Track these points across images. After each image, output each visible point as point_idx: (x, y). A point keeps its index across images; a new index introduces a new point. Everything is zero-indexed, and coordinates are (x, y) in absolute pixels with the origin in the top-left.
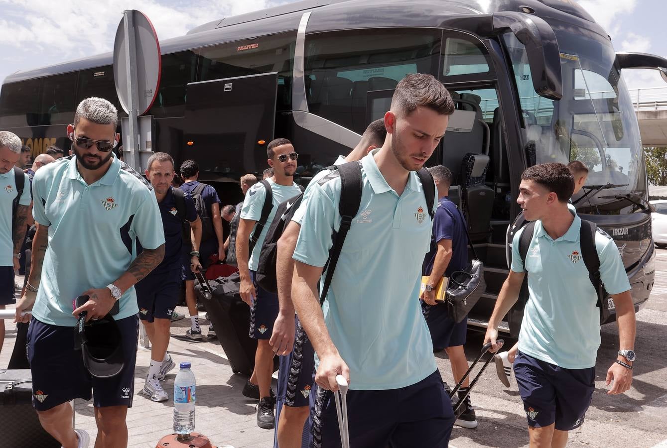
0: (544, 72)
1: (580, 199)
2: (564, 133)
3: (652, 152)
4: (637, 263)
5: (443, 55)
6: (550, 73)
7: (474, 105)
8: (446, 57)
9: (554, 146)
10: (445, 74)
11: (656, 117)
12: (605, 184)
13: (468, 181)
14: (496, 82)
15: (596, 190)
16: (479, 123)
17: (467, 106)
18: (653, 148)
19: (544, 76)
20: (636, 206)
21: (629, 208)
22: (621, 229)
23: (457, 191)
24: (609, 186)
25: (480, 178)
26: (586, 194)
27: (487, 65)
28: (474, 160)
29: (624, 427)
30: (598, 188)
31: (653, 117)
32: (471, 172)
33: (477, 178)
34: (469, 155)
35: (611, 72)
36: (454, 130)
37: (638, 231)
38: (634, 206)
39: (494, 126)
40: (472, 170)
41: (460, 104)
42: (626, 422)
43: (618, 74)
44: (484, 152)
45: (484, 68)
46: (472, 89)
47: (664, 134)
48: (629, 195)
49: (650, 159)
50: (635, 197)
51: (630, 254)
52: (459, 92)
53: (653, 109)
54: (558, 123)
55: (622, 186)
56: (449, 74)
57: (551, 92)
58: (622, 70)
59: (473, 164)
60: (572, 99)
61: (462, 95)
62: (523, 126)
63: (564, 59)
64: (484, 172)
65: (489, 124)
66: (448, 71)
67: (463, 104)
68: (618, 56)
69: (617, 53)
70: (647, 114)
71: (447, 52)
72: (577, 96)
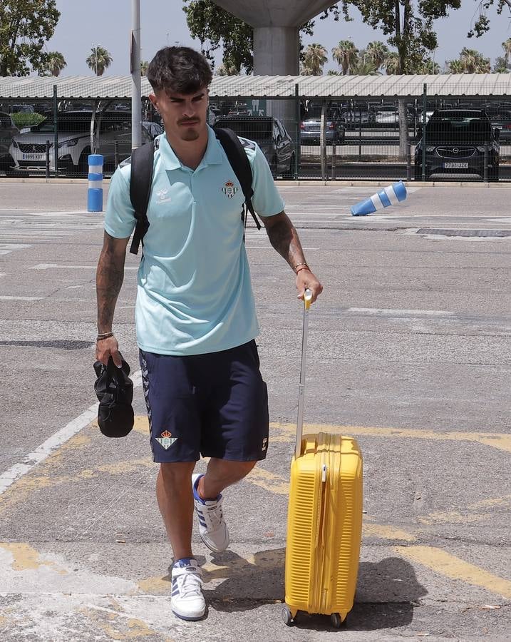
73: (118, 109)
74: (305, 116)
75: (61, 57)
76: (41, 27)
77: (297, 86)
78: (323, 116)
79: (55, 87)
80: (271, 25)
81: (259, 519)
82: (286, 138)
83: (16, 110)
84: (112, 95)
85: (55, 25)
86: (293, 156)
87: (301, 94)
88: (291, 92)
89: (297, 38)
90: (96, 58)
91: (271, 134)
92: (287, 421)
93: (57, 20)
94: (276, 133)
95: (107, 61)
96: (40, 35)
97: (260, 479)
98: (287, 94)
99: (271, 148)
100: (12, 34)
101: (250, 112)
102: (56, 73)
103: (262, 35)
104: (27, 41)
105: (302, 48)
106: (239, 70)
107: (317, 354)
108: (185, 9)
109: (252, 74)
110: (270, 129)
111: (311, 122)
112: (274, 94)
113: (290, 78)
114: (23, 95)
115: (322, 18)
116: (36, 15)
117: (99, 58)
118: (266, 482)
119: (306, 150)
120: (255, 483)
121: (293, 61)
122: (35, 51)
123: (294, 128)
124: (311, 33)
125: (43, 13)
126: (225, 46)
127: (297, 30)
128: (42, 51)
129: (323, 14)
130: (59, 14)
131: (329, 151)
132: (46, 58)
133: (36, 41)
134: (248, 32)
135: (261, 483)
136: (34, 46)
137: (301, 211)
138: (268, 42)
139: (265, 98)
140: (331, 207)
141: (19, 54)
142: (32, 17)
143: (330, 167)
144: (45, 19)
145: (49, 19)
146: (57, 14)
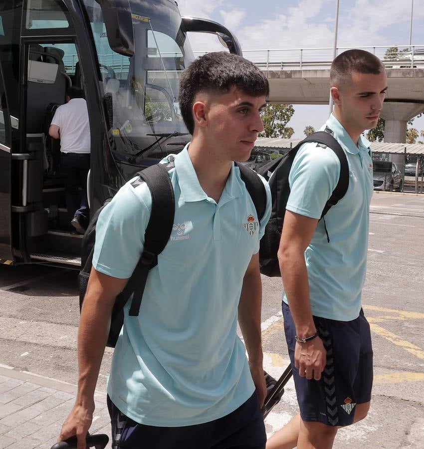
0: (118, 31)
1: (152, 146)
2: (140, 87)
5: (25, 9)
6: (123, 33)
7: (56, 58)
8: (28, 11)
9: (131, 99)
10: (27, 27)
12: (172, 132)
14: (75, 37)
15: (166, 138)
16: (61, 74)
17: (51, 59)
19: (118, 35)
23: (41, 138)
24: (176, 134)
26: (158, 141)
27: (67, 21)
30: (168, 136)
34: (52, 104)
35: (178, 34)
36: (38, 81)
39: (75, 78)
41: (45, 57)
43: (184, 36)
45: (65, 24)
46: (53, 43)
52: (44, 46)
54: (134, 78)
56: (32, 28)
57: (124, 50)
58: (188, 33)
60: (146, 56)
61: (46, 48)
62: (100, 79)
63: (136, 21)
65: (71, 76)
66: (30, 25)
67: (48, 57)
68: (183, 20)
69: (183, 18)
71: (29, 7)
72: (150, 54)
74: (407, 162)
75: (293, 130)
76: (286, 116)
77: (405, 148)
78: (417, 163)
79: (291, 143)
80: (394, 119)
81: (389, 356)
82: (399, 172)
83: (272, 152)
85: (292, 115)
86: (401, 181)
87: (407, 152)
88: (403, 151)
89: (406, 126)
91: (391, 170)
94: (393, 170)
96: (285, 120)
98: (400, 152)
99: (391, 176)
100: (272, 119)
101: (381, 159)
102: (289, 137)
103: (389, 124)
104: (279, 122)
105: (407, 130)
106: (376, 140)
109: (383, 141)
110: (391, 167)
111: (409, 165)
112: (394, 152)
113: (402, 144)
114: (277, 146)
115: (418, 117)
116: (284, 111)
117: (310, 131)
119: (407, 178)
121: (406, 136)
122: (282, 127)
123: (402, 168)
124: (412, 124)
125: (288, 110)
127: (406, 122)
128: (285, 127)
129: (419, 115)
130: (294, 111)
131: (420, 179)
132: (287, 130)
133: (283, 122)
134: (382, 122)
136: (282, 125)
137: (406, 207)
138: (392, 127)
139: (390, 153)
140: (421, 206)
141: (275, 128)
142: (281, 112)
143: (420, 187)
144: (287, 113)
145: (289, 113)
146: (293, 111)
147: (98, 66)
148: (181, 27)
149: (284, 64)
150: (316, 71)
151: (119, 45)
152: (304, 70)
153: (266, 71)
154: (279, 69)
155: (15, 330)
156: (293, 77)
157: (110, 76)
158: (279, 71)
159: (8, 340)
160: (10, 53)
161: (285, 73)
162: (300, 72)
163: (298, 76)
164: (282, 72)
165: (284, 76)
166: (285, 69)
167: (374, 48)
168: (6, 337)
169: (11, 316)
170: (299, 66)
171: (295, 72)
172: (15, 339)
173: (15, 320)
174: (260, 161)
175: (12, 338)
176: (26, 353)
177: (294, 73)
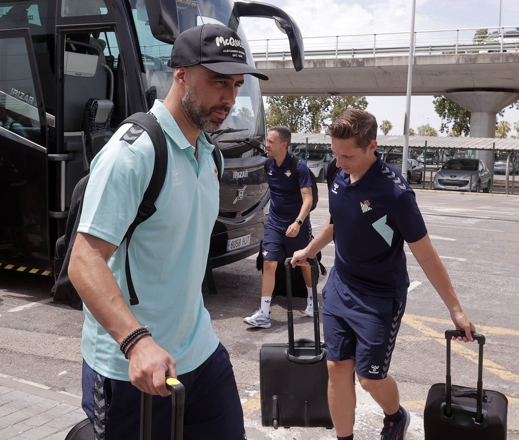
0: (161, 17)
3: (281, 100)
4: (258, 204)
6: (167, 18)
10: (63, 15)
11: (284, 67)
12: (225, 128)
13: (92, 127)
14: (115, 25)
15: (217, 135)
18: (282, 97)
19: (161, 21)
20: (256, 150)
21: (250, 152)
22: (241, 172)
23: (80, 137)
24: (229, 131)
25: (104, 124)
27: (106, 8)
28: (97, 105)
29: (243, 360)
30: (219, 133)
31: (281, 67)
32: (95, 118)
33: (101, 124)
34: (91, 100)
35: (230, 20)
36: (76, 74)
37: (259, 175)
38: (254, 150)
40: (95, 115)
42: (244, 356)
43: (238, 22)
44: (108, 98)
45: (103, 10)
47: (291, 83)
48: (247, 140)
49: (280, 108)
50: (254, 141)
51: (251, 197)
53: (280, 59)
55: (241, 130)
58: (241, 18)
59: (96, 110)
62: (143, 70)
63: (181, 4)
64: (108, 117)
66: (66, 12)
68: (235, 2)
70: (275, 64)
73: (395, 152)
74: (496, 159)
77: (494, 143)
78: (508, 160)
80: (481, 111)
81: (467, 377)
82: (486, 171)
84: (393, 145)
86: (490, 181)
87: (496, 148)
88: (491, 147)
89: (495, 118)
90: (385, 125)
91: (478, 168)
92: (484, 325)
93: (366, 106)
94: (480, 168)
95: (390, 127)
97: (469, 355)
98: (488, 148)
99: (478, 175)
101: (467, 157)
103: (475, 116)
105: (497, 123)
106: (461, 134)
107: (502, 289)
108: (434, 102)
109: (469, 136)
110: (477, 165)
111: (500, 163)
112: (481, 148)
113: (490, 139)
115: (510, 108)
116: (356, 104)
117: (386, 125)
118: (472, 357)
119: (496, 177)
120: (466, 356)
121: (492, 130)
123: (491, 166)
124: (503, 116)
125: (360, 103)
126: (455, 122)
127: (495, 113)
129: (511, 106)
130: (368, 104)
131: (511, 178)
134: (468, 114)
135: (469, 357)
137: (493, 210)
138: (478, 120)
139: (476, 149)
140: (511, 209)
142: (353, 104)
143: (510, 187)
144: (360, 106)
145: (362, 106)
146: (366, 103)
147: (140, 56)
148: (234, 12)
149: (355, 51)
150: (391, 58)
151: (163, 32)
152: (378, 58)
153: (336, 59)
154: (350, 57)
155: (53, 347)
156: (365, 65)
157: (156, 68)
158: (349, 59)
159: (45, 358)
160: (45, 44)
161: (357, 61)
162: (373, 59)
163: (371, 64)
164: (354, 60)
165: (355, 65)
166: (356, 56)
167: (458, 30)
168: (43, 355)
169: (49, 332)
170: (373, 53)
171: (368, 59)
172: (52, 356)
173: (54, 336)
174: (329, 160)
175: (49, 356)
176: (64, 372)
177: (366, 61)
